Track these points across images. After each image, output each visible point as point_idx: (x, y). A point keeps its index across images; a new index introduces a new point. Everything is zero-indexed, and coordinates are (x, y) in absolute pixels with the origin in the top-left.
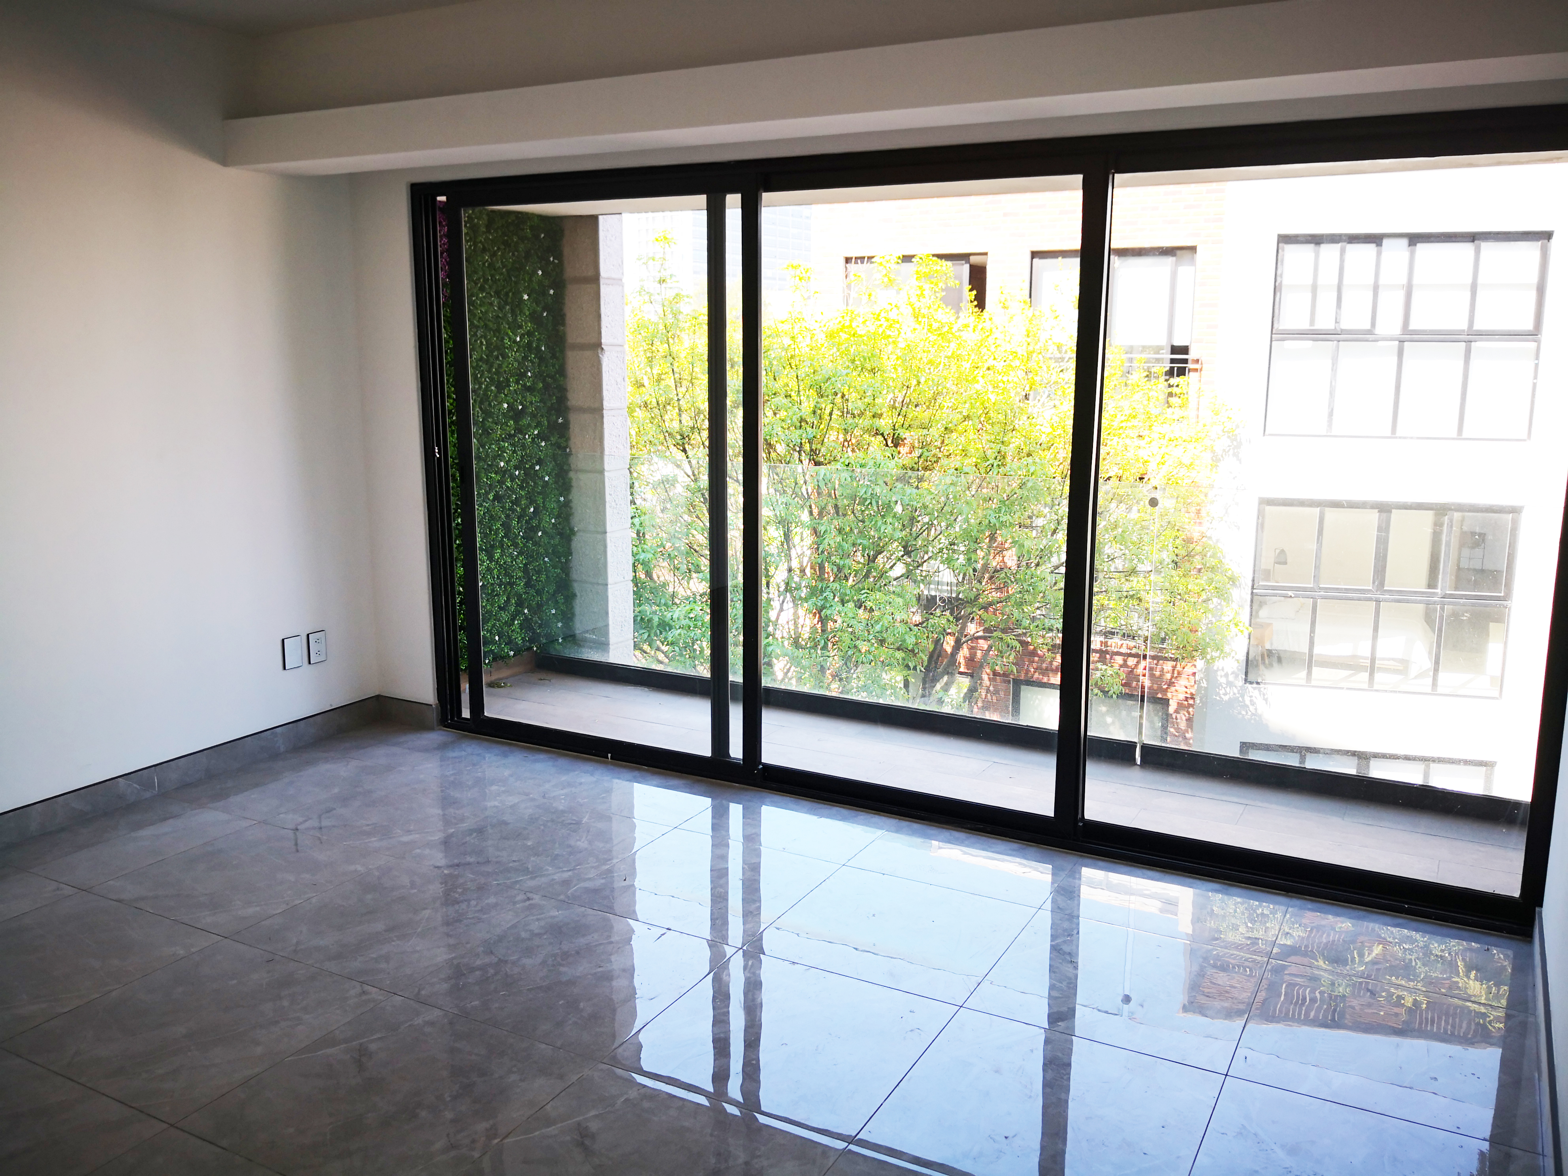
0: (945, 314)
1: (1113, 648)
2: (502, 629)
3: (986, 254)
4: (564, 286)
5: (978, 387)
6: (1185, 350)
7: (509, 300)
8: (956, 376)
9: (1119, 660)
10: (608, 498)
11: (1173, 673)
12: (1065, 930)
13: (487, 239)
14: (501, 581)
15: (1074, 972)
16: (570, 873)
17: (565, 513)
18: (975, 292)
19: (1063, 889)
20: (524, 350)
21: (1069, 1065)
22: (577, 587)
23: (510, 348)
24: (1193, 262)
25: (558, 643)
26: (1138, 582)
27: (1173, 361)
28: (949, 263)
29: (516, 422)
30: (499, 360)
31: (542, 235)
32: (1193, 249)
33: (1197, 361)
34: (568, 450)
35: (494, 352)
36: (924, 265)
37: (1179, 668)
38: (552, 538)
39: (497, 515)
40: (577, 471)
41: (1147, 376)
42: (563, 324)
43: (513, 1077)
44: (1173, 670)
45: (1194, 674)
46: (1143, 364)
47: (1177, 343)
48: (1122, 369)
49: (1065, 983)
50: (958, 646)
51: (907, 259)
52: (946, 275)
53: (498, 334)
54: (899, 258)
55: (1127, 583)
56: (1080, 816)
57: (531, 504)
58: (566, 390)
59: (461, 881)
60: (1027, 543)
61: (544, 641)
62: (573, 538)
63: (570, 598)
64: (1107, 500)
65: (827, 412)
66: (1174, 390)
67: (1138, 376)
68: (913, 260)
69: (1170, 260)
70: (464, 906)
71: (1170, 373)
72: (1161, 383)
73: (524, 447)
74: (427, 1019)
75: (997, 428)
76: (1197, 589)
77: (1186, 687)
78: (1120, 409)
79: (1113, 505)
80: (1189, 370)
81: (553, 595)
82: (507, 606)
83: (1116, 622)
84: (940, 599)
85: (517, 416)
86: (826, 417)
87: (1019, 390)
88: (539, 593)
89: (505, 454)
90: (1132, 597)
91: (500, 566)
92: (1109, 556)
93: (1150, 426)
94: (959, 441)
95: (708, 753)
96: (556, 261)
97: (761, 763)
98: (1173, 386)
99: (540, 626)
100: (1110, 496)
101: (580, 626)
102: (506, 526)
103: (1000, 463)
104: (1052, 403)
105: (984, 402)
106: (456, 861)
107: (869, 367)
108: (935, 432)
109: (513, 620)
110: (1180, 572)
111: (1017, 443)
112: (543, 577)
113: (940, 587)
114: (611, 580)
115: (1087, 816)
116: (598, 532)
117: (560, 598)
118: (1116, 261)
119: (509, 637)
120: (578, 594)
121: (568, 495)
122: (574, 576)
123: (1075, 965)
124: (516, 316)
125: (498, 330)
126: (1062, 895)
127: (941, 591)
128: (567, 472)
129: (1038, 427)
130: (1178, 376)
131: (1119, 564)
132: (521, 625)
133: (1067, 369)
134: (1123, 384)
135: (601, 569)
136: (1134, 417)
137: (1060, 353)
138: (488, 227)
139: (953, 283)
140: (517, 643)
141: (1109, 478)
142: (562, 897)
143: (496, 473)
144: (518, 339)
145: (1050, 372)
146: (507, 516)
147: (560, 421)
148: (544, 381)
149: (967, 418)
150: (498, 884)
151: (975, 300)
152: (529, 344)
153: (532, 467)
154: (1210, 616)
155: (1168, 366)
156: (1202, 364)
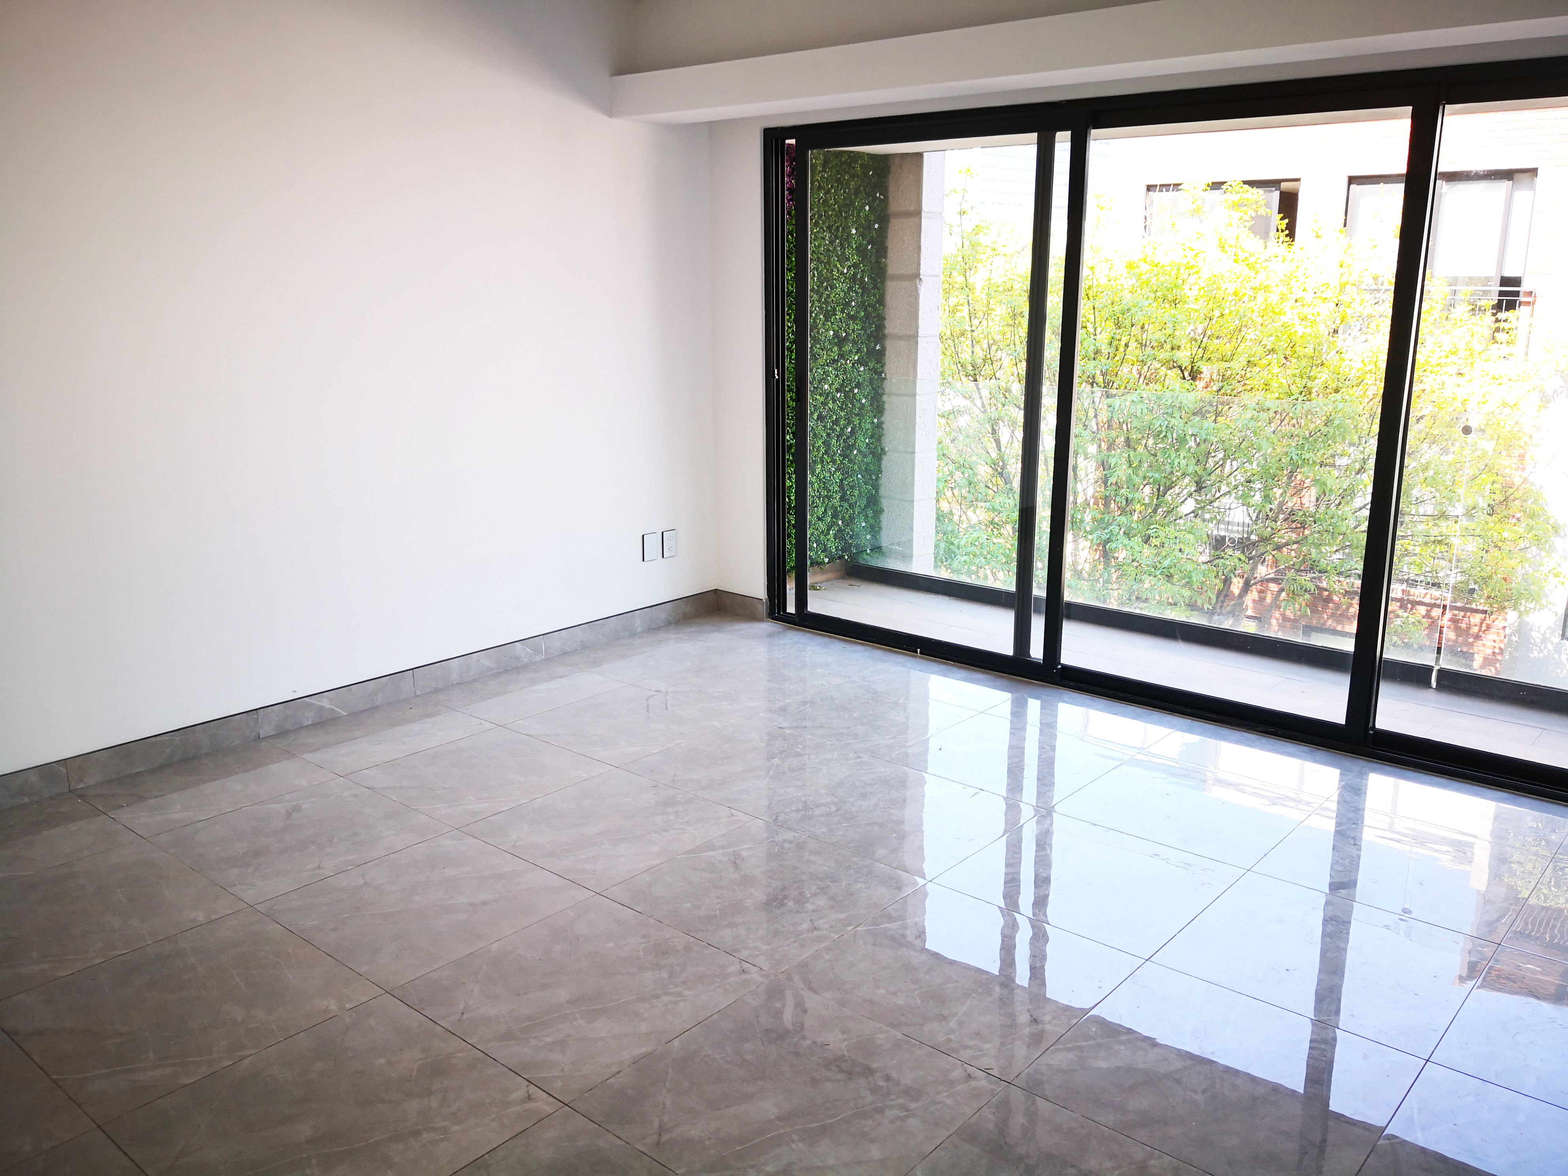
0: (1254, 243)
1: (1415, 598)
2: (820, 538)
3: (1298, 180)
4: (888, 221)
5: (1284, 319)
6: (1516, 282)
7: (839, 234)
8: (1263, 307)
9: (1422, 610)
10: (918, 420)
11: (1481, 626)
12: (1349, 819)
13: (823, 177)
14: (820, 494)
15: (1357, 852)
16: (892, 740)
17: (877, 432)
18: (1287, 221)
19: (1350, 786)
20: (850, 281)
21: (1350, 923)
22: (884, 503)
23: (838, 279)
24: (1532, 186)
25: (867, 553)
26: (1447, 527)
27: (1501, 293)
28: (1261, 191)
29: (840, 349)
30: (828, 291)
31: (871, 173)
32: (1534, 171)
33: (1530, 294)
34: (883, 375)
35: (824, 283)
36: (1234, 192)
37: (1488, 621)
38: (865, 456)
39: (819, 433)
40: (890, 394)
41: (1473, 309)
42: (886, 257)
43: (859, 886)
44: (1482, 623)
45: (1504, 627)
46: (1468, 297)
47: (1508, 274)
48: (1444, 302)
49: (1348, 860)
50: (1247, 587)
51: (1216, 186)
52: (1256, 203)
53: (828, 267)
54: (1208, 185)
55: (1435, 528)
56: (1371, 725)
57: (848, 424)
58: (884, 319)
59: (800, 739)
60: (1330, 482)
61: (855, 551)
62: (884, 457)
63: (878, 512)
64: (1419, 440)
65: (1123, 343)
66: (1502, 325)
67: (1462, 310)
68: (1222, 187)
69: (1505, 185)
70: (806, 758)
71: (1498, 307)
72: (1488, 318)
73: (845, 370)
74: (785, 838)
75: (1304, 362)
76: (1515, 536)
77: (1494, 641)
78: (1439, 345)
79: (1425, 446)
80: (1520, 303)
81: (863, 510)
82: (824, 517)
83: (1420, 569)
84: (1230, 539)
85: (841, 342)
86: (1122, 349)
87: (1328, 323)
88: (851, 506)
89: (829, 378)
90: (1440, 542)
91: (820, 480)
92: (1417, 499)
93: (1472, 363)
94: (1262, 375)
95: (1011, 652)
96: (882, 197)
97: (1060, 664)
98: (1500, 321)
99: (851, 538)
100: (1423, 435)
101: (885, 540)
102: (826, 444)
103: (1305, 398)
104: (1364, 337)
105: (1290, 335)
106: (795, 724)
107: (1170, 298)
108: (1237, 365)
109: (829, 530)
110: (1495, 518)
111: (1323, 379)
112: (856, 493)
113: (1230, 527)
114: (917, 497)
115: (1378, 725)
116: (907, 452)
117: (870, 513)
118: (1443, 187)
119: (825, 546)
120: (885, 509)
121: (881, 417)
122: (882, 492)
123: (1358, 847)
124: (845, 249)
125: (829, 263)
126: (1349, 791)
127: (1232, 531)
128: (881, 395)
129: (1347, 362)
130: (1507, 309)
131: (1430, 509)
132: (835, 535)
133: (1383, 301)
134: (1444, 318)
135: (908, 487)
136: (1455, 353)
137: (1376, 284)
138: (824, 166)
139: (1262, 211)
140: (831, 551)
141: (1422, 417)
142: (887, 758)
143: (821, 395)
144: (845, 271)
145: (1364, 305)
146: (828, 435)
147: (878, 347)
148: (865, 310)
149: (1272, 351)
150: (832, 744)
151: (1286, 229)
152: (855, 275)
153: (851, 390)
154: (1527, 565)
155: (1496, 298)
156: (1535, 296)
